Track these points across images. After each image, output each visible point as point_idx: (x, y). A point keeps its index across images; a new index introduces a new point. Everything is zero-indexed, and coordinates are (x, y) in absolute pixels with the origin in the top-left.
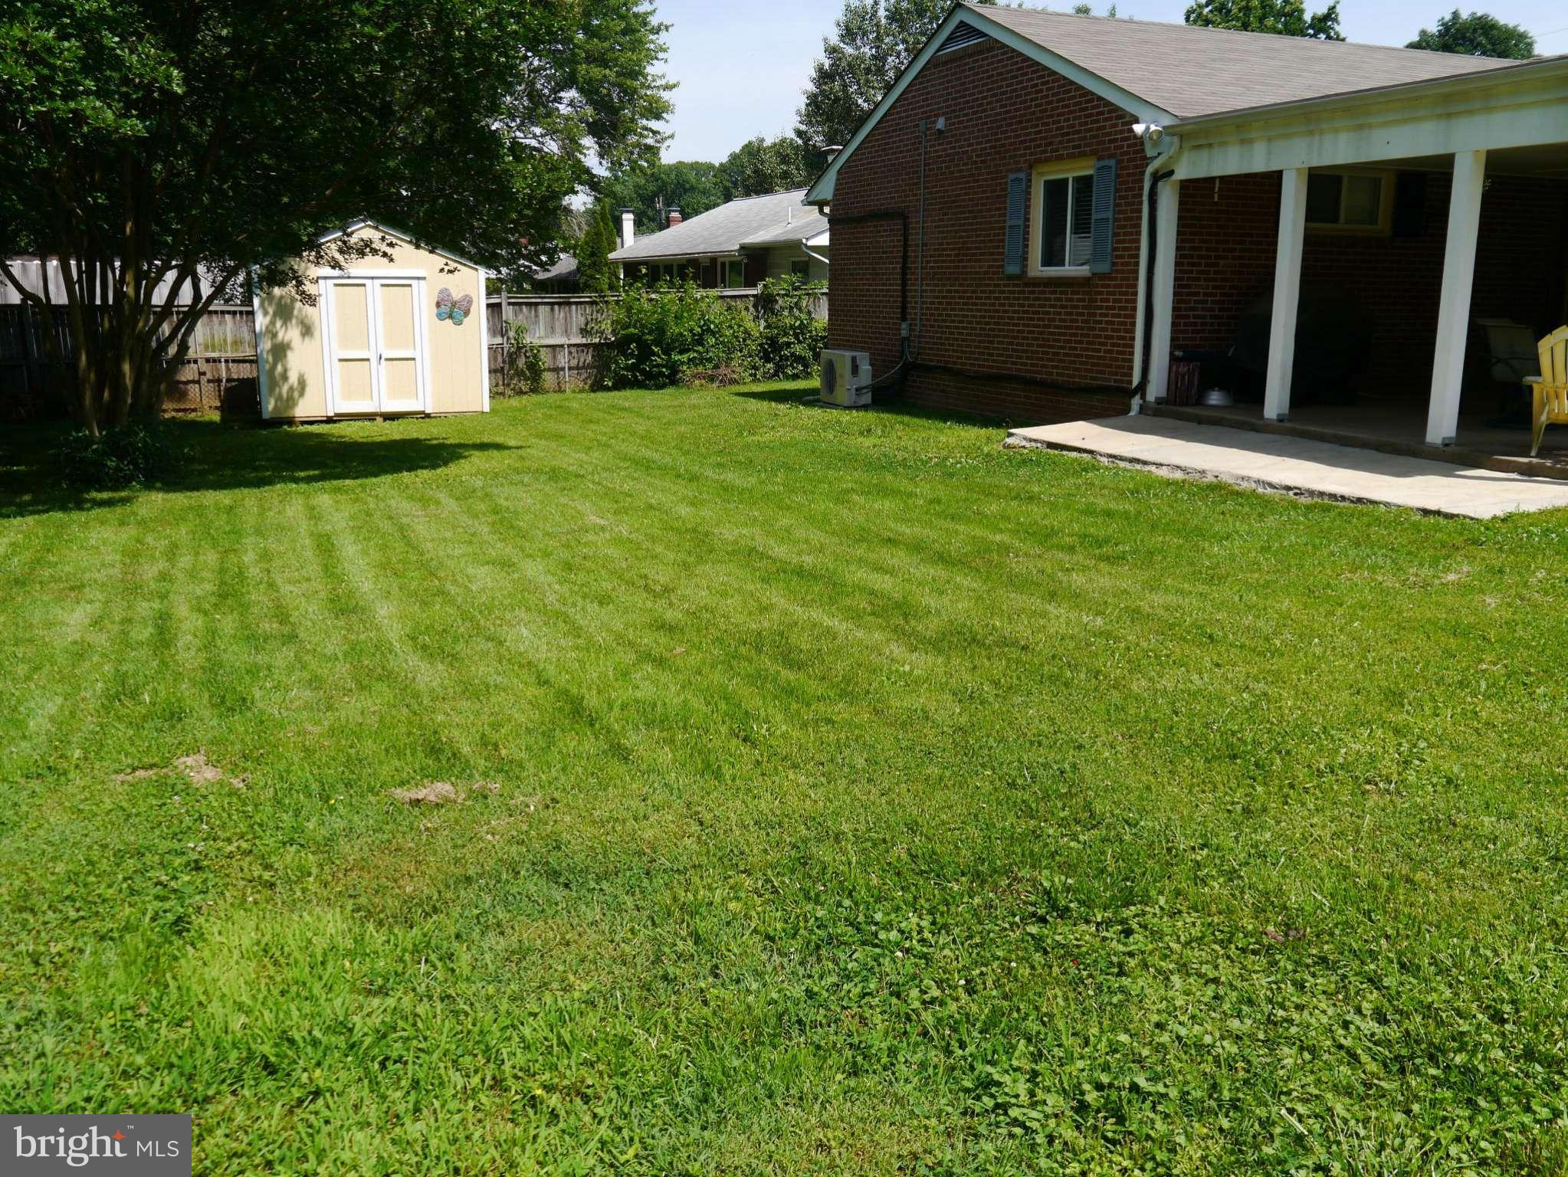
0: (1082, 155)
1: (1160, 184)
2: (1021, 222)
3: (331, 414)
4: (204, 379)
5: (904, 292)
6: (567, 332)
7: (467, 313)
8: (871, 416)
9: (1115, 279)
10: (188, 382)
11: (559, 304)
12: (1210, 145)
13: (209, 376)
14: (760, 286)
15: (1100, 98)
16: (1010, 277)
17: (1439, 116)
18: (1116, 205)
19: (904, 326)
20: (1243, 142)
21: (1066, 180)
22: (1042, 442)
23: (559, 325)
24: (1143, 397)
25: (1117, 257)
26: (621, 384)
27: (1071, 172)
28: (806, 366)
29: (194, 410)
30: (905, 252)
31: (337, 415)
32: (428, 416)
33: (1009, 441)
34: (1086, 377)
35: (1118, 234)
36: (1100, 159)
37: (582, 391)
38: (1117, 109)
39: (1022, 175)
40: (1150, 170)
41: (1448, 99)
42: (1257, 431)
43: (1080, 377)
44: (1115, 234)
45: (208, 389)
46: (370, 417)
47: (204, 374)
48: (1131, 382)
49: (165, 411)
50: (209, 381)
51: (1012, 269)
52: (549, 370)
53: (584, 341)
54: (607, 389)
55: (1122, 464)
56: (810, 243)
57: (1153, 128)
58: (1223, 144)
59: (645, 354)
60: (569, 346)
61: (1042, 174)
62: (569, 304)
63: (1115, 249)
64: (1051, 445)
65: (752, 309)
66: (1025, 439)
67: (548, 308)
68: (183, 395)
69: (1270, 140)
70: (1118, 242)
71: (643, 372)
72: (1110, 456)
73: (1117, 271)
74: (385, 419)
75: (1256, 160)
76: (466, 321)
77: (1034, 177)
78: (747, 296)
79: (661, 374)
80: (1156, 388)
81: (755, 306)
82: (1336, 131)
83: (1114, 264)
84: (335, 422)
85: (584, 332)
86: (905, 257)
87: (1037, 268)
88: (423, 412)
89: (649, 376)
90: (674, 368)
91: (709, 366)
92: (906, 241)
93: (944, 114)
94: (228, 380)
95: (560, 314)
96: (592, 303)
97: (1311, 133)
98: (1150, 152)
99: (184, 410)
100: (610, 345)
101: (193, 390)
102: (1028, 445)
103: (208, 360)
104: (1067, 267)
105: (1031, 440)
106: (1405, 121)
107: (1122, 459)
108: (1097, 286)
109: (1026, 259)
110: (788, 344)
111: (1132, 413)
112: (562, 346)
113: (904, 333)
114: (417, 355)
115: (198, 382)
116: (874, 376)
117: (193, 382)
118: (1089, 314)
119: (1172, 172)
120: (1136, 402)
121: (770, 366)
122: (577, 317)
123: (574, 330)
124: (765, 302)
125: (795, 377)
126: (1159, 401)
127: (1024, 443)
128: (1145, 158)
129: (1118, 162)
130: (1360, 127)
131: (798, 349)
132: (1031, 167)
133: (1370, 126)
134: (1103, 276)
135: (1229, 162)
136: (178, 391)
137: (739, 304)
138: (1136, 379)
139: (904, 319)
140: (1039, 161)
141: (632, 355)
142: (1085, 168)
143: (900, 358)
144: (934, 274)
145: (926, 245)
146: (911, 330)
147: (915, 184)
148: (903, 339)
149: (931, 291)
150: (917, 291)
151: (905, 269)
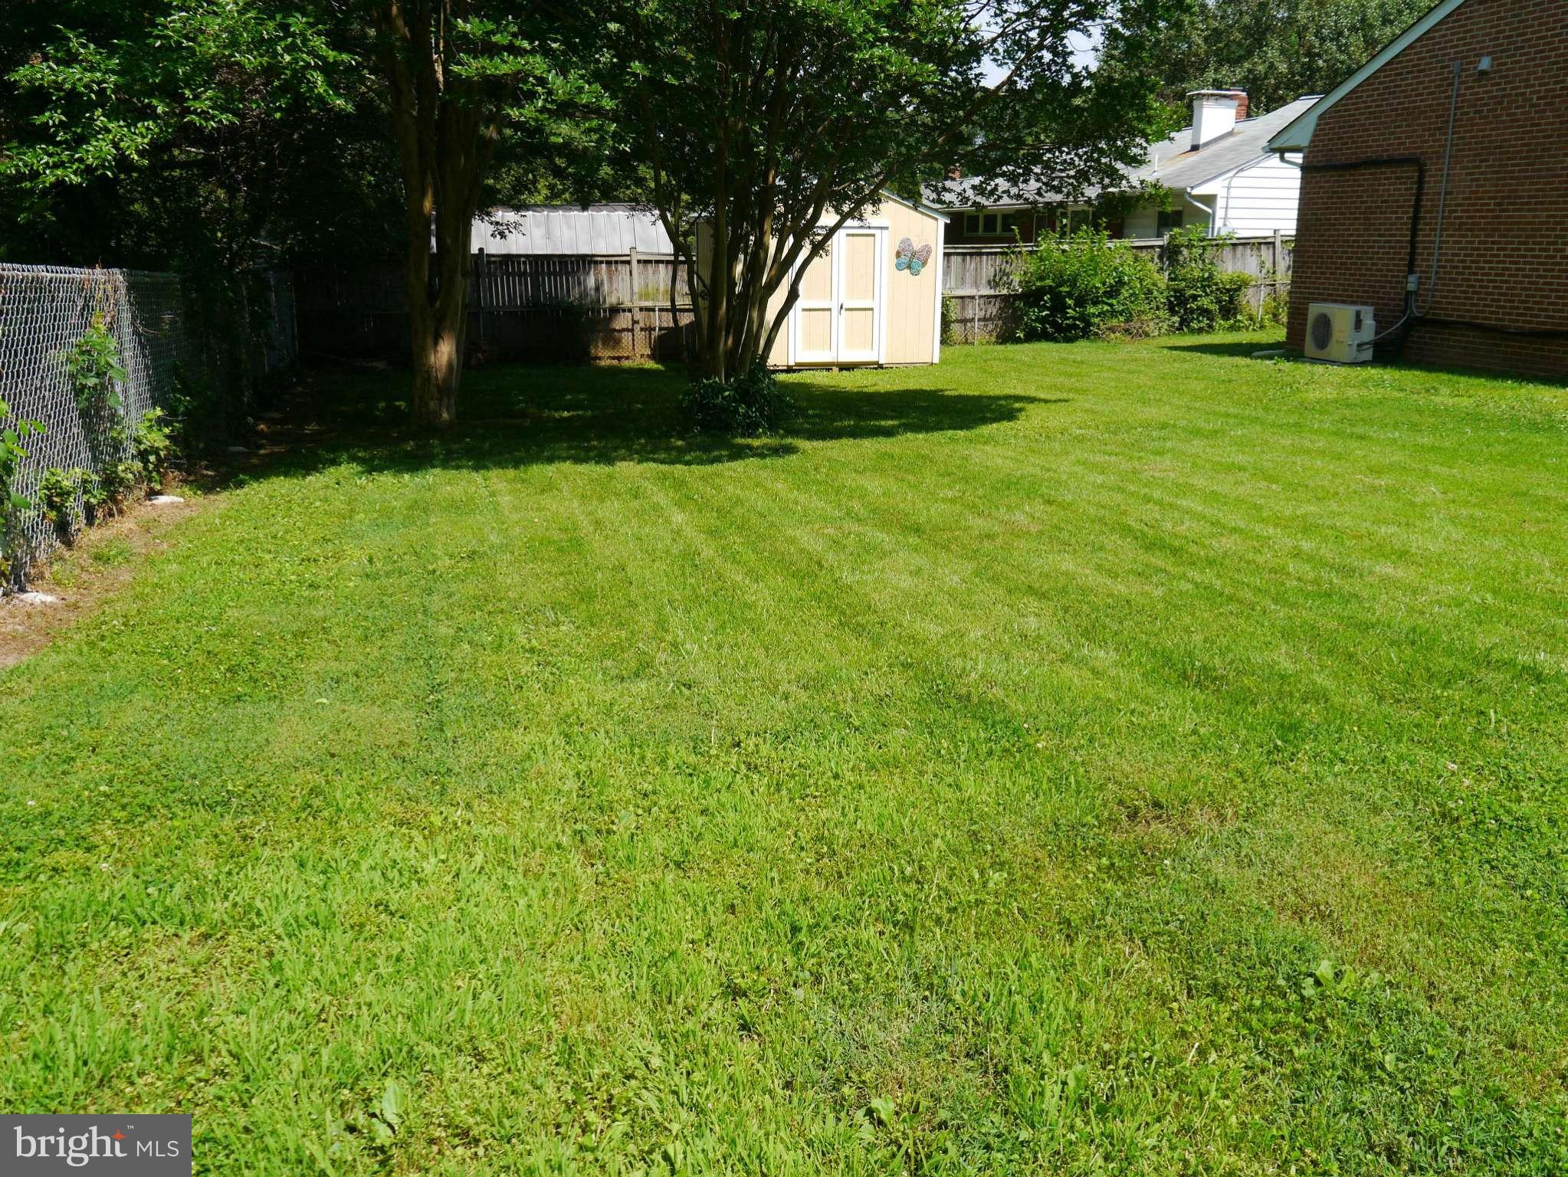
3: (792, 363)
4: (637, 328)
5: (1413, 244)
6: (976, 284)
7: (924, 264)
8: (1374, 372)
10: (624, 330)
11: (971, 254)
13: (642, 324)
14: (1166, 237)
19: (1411, 278)
23: (969, 277)
26: (1032, 336)
28: (1212, 320)
29: (627, 358)
30: (1418, 201)
31: (797, 364)
32: (881, 367)
37: (988, 343)
45: (640, 336)
46: (827, 367)
47: (637, 322)
49: (600, 358)
50: (642, 329)
52: (957, 321)
53: (992, 292)
54: (1018, 341)
56: (1195, 192)
59: (1058, 306)
60: (981, 297)
62: (981, 254)
65: (1156, 260)
67: (959, 259)
68: (617, 342)
71: (1054, 324)
74: (841, 369)
76: (923, 270)
78: (1152, 247)
79: (1075, 327)
81: (1161, 257)
84: (794, 371)
85: (993, 283)
86: (1417, 207)
88: (877, 363)
89: (1058, 328)
90: (1086, 319)
91: (1122, 319)
92: (1420, 188)
93: (1488, 54)
94: (661, 329)
95: (971, 264)
96: (1002, 253)
99: (619, 358)
100: (1016, 297)
101: (627, 338)
103: (641, 309)
110: (1195, 298)
112: (973, 297)
113: (1411, 287)
114: (875, 305)
115: (632, 330)
116: (1377, 333)
117: (628, 330)
121: (1176, 319)
122: (987, 267)
123: (984, 281)
124: (1170, 253)
125: (1200, 331)
131: (1205, 302)
136: (612, 338)
137: (1143, 254)
139: (1411, 271)
141: (1045, 308)
143: (1404, 312)
144: (1461, 224)
145: (1451, 193)
146: (1420, 283)
147: (1439, 129)
148: (1409, 293)
149: (1455, 242)
150: (1433, 242)
151: (1416, 219)
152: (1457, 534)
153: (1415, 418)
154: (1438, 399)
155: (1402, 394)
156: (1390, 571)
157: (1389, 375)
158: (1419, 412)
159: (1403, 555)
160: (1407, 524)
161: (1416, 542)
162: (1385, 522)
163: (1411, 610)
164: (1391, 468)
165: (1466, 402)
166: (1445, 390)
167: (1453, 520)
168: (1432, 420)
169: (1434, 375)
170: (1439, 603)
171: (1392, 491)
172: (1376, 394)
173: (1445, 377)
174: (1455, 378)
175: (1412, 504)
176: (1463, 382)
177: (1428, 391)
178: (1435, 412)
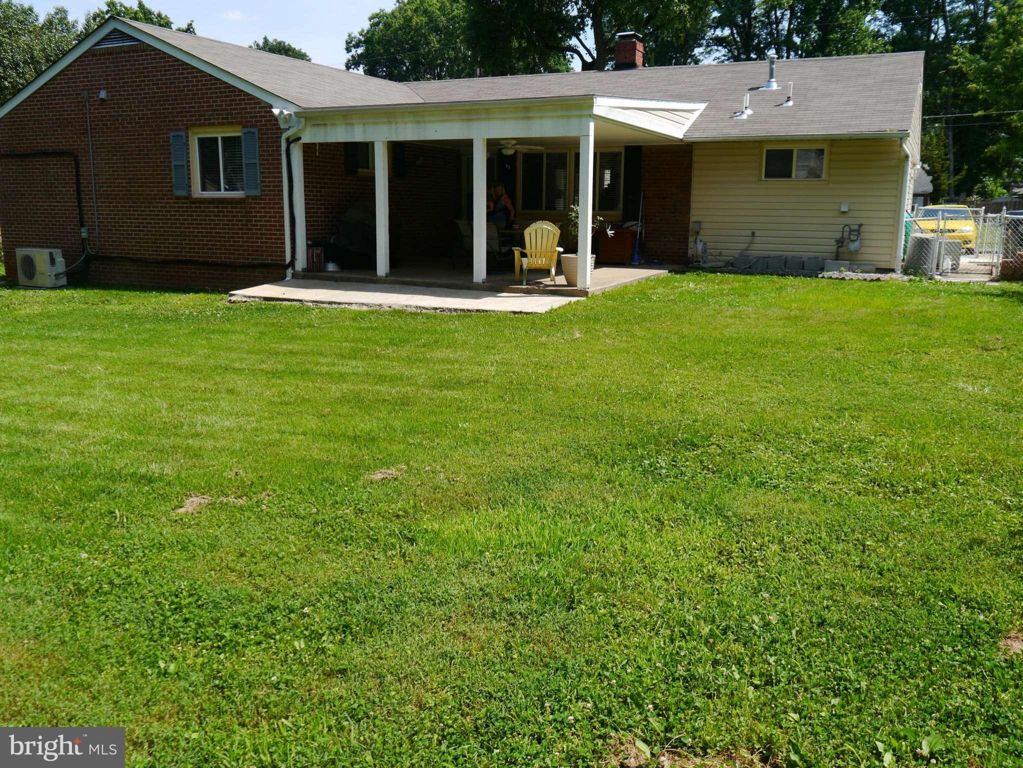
0: (231, 124)
1: (292, 145)
2: (185, 163)
5: (80, 207)
8: (68, 293)
9: (265, 199)
12: (325, 125)
15: (240, 91)
16: (178, 198)
17: (463, 120)
18: (261, 155)
19: (83, 230)
20: (347, 124)
21: (217, 138)
22: (260, 298)
24: (293, 268)
25: (264, 186)
27: (220, 133)
30: (78, 180)
33: (233, 299)
34: (248, 259)
35: (264, 173)
36: (244, 127)
38: (254, 98)
39: (183, 134)
40: (284, 136)
41: (468, 112)
42: (374, 283)
43: (243, 259)
44: (262, 173)
48: (285, 260)
51: (182, 193)
55: (325, 305)
57: (286, 112)
58: (333, 125)
61: (196, 133)
63: (262, 182)
64: (267, 299)
66: (245, 296)
69: (364, 124)
70: (264, 177)
72: (313, 302)
73: (265, 195)
75: (358, 134)
77: (190, 135)
80: (301, 263)
82: (405, 123)
83: (262, 191)
86: (78, 184)
87: (197, 191)
92: (78, 172)
93: (104, 89)
97: (390, 123)
98: (282, 126)
102: (248, 300)
104: (222, 191)
105: (250, 297)
106: (444, 121)
107: (322, 302)
108: (251, 203)
109: (190, 187)
111: (288, 279)
113: (84, 235)
116: (67, 266)
118: (247, 221)
119: (300, 139)
120: (289, 272)
126: (304, 270)
127: (244, 299)
128: (280, 129)
129: (259, 130)
130: (418, 122)
132: (187, 129)
133: (425, 122)
134: (255, 198)
135: (339, 135)
138: (288, 259)
139: (82, 226)
140: (194, 125)
142: (234, 132)
143: (83, 252)
144: (108, 195)
145: (98, 175)
146: (89, 233)
147: (83, 134)
148: (83, 240)
149: (106, 207)
150: (93, 206)
151: (79, 192)
152: (111, 395)
153: (94, 321)
154: (111, 307)
155: (86, 306)
156: (65, 428)
157: (78, 294)
158: (97, 316)
159: (73, 416)
160: (79, 394)
161: (83, 405)
162: (64, 394)
163: (74, 453)
164: (72, 357)
165: (127, 308)
166: (115, 301)
167: (110, 386)
168: (105, 322)
169: (107, 292)
170: (95, 444)
171: (70, 373)
172: (67, 308)
173: (114, 292)
174: (120, 293)
175: (84, 380)
176: (126, 295)
177: (103, 302)
178: (107, 316)
